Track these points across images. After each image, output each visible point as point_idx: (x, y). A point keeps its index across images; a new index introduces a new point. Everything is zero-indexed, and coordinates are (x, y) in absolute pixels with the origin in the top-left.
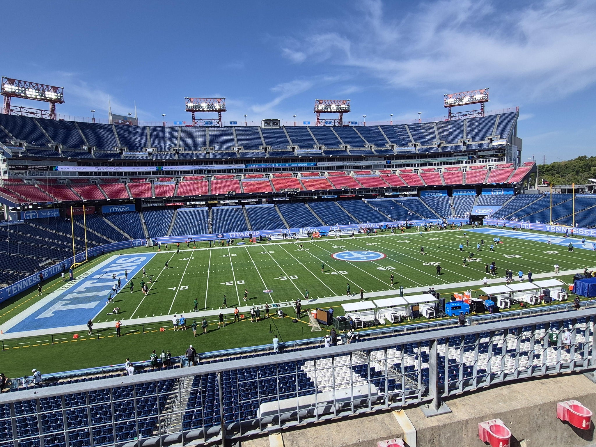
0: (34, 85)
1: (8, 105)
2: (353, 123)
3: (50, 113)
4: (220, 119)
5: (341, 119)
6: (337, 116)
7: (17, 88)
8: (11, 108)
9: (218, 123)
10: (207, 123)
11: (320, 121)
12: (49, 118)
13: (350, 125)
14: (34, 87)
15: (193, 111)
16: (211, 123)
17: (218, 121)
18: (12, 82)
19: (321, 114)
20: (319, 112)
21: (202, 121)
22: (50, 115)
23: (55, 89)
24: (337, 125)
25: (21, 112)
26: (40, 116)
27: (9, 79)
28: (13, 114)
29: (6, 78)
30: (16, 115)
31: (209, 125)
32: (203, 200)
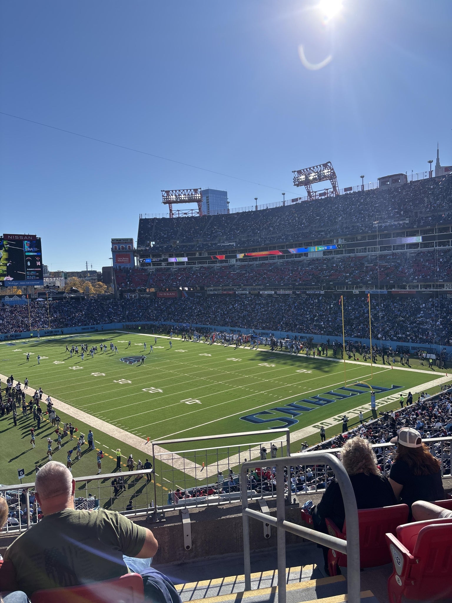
4: (334, 187)
8: (173, 212)
9: (332, 192)
10: (321, 195)
12: (198, 215)
16: (324, 194)
17: (332, 190)
22: (198, 213)
25: (179, 214)
26: (190, 215)
28: (174, 217)
29: (164, 191)
30: (175, 217)
31: (323, 197)
32: (248, 290)
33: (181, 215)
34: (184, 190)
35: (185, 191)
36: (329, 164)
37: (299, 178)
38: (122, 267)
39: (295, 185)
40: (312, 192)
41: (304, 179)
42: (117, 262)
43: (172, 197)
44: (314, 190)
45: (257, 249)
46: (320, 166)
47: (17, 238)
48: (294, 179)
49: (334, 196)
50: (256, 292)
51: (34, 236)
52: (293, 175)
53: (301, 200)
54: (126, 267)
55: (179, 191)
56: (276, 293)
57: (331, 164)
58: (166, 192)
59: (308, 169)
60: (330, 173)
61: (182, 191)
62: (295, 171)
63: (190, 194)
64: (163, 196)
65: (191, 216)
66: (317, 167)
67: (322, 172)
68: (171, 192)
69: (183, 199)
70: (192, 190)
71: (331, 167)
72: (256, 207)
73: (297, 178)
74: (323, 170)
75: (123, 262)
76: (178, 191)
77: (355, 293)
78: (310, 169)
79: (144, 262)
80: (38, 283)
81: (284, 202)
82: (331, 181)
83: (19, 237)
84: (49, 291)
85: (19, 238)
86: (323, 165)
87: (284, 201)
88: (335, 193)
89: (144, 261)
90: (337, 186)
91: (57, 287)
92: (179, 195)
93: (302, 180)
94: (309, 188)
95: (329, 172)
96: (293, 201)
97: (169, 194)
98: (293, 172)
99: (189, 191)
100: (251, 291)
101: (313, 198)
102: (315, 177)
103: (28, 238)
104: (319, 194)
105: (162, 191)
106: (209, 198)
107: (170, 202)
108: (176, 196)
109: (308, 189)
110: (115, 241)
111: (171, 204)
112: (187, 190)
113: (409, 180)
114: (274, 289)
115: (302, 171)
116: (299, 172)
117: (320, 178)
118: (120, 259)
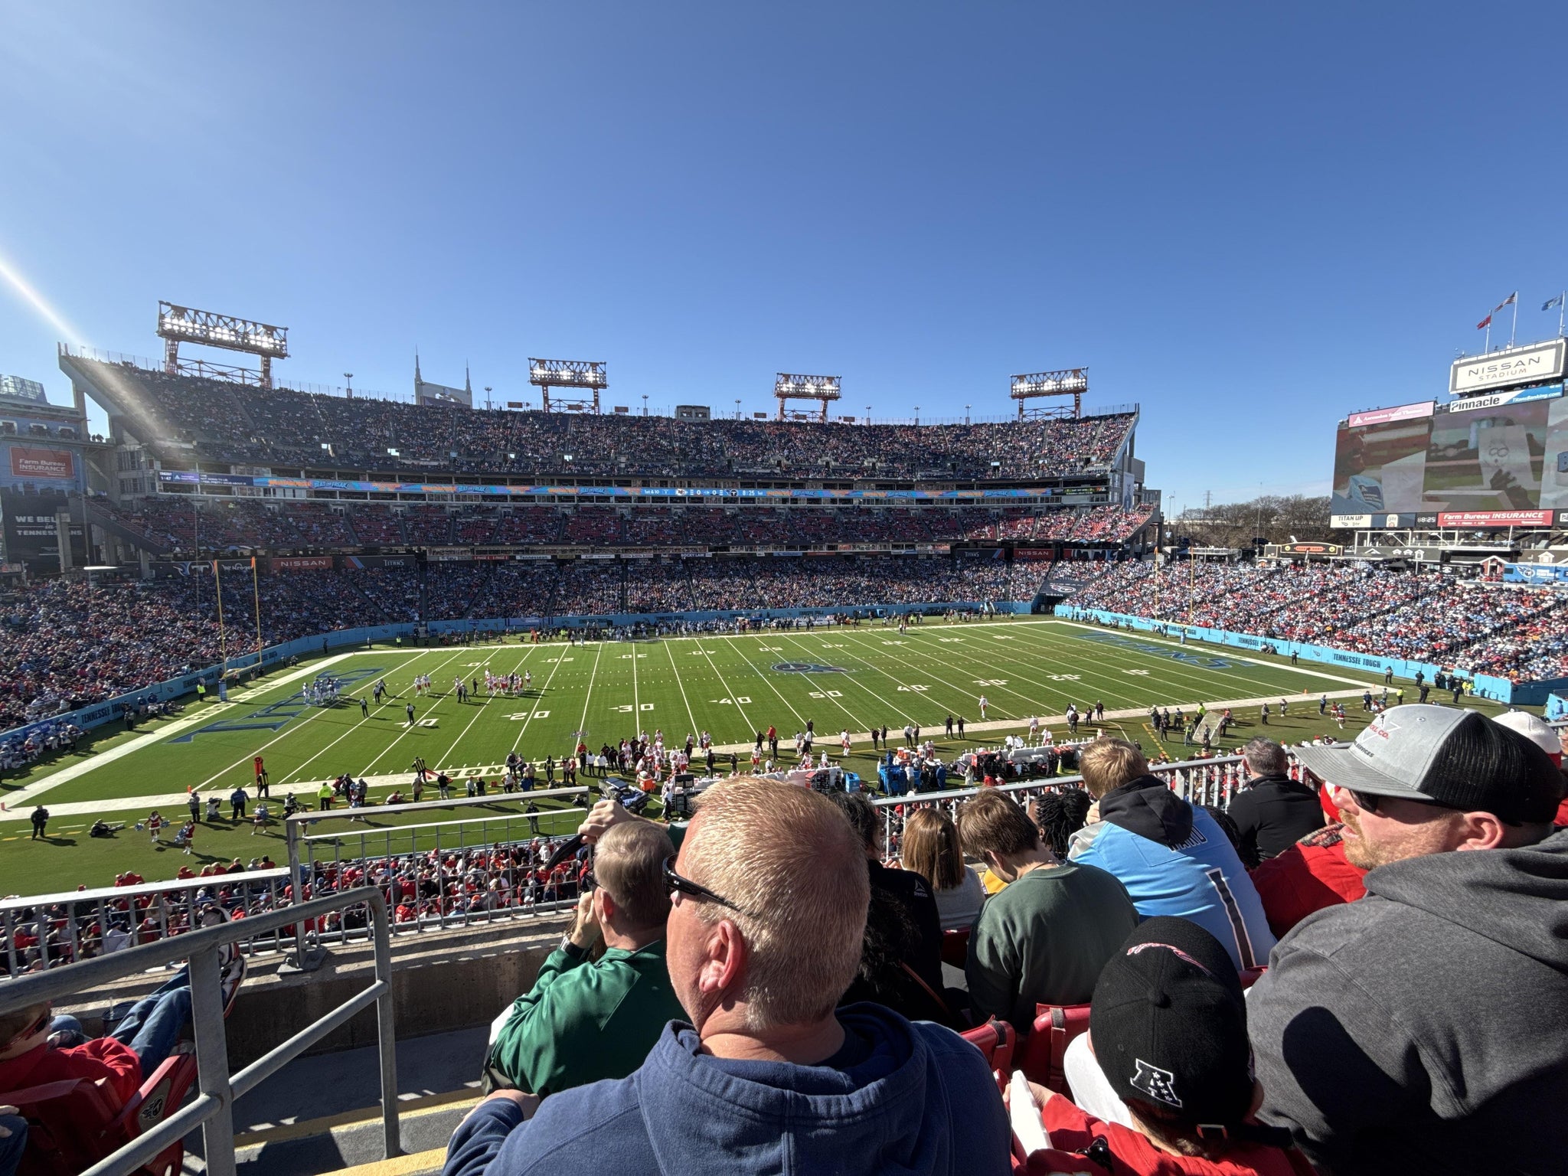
0: (227, 320)
1: (173, 357)
2: (846, 419)
3: (260, 375)
4: (596, 401)
5: (824, 411)
6: (818, 405)
7: (190, 324)
8: (179, 362)
9: (593, 408)
10: (570, 407)
11: (785, 413)
12: (258, 384)
13: (841, 422)
14: (226, 324)
15: (544, 383)
16: (579, 408)
17: (593, 404)
18: (180, 312)
19: (788, 400)
20: (783, 396)
21: (562, 404)
22: (261, 380)
23: (270, 330)
24: (817, 420)
25: (201, 371)
26: (240, 381)
27: (174, 308)
28: (183, 373)
29: (168, 304)
30: (188, 375)
31: (575, 412)
32: (548, 552)
33: (210, 374)
34: (233, 319)
36: (602, 366)
45: (477, 479)
46: (585, 363)
49: (596, 415)
52: (527, 364)
53: (528, 408)
54: (58, 487)
55: (219, 317)
56: (617, 556)
57: (605, 366)
62: (534, 359)
65: (242, 382)
66: (579, 363)
67: (583, 374)
71: (603, 371)
75: (45, 474)
76: (214, 317)
78: (564, 363)
79: (174, 480)
81: (489, 404)
82: (595, 390)
86: (591, 364)
88: (599, 411)
89: (177, 477)
93: (543, 376)
94: (549, 393)
95: (597, 377)
96: (511, 405)
97: (180, 315)
98: (527, 358)
101: (556, 409)
104: (566, 406)
109: (547, 394)
113: (713, 417)
116: (542, 363)
117: (578, 382)
118: (27, 462)
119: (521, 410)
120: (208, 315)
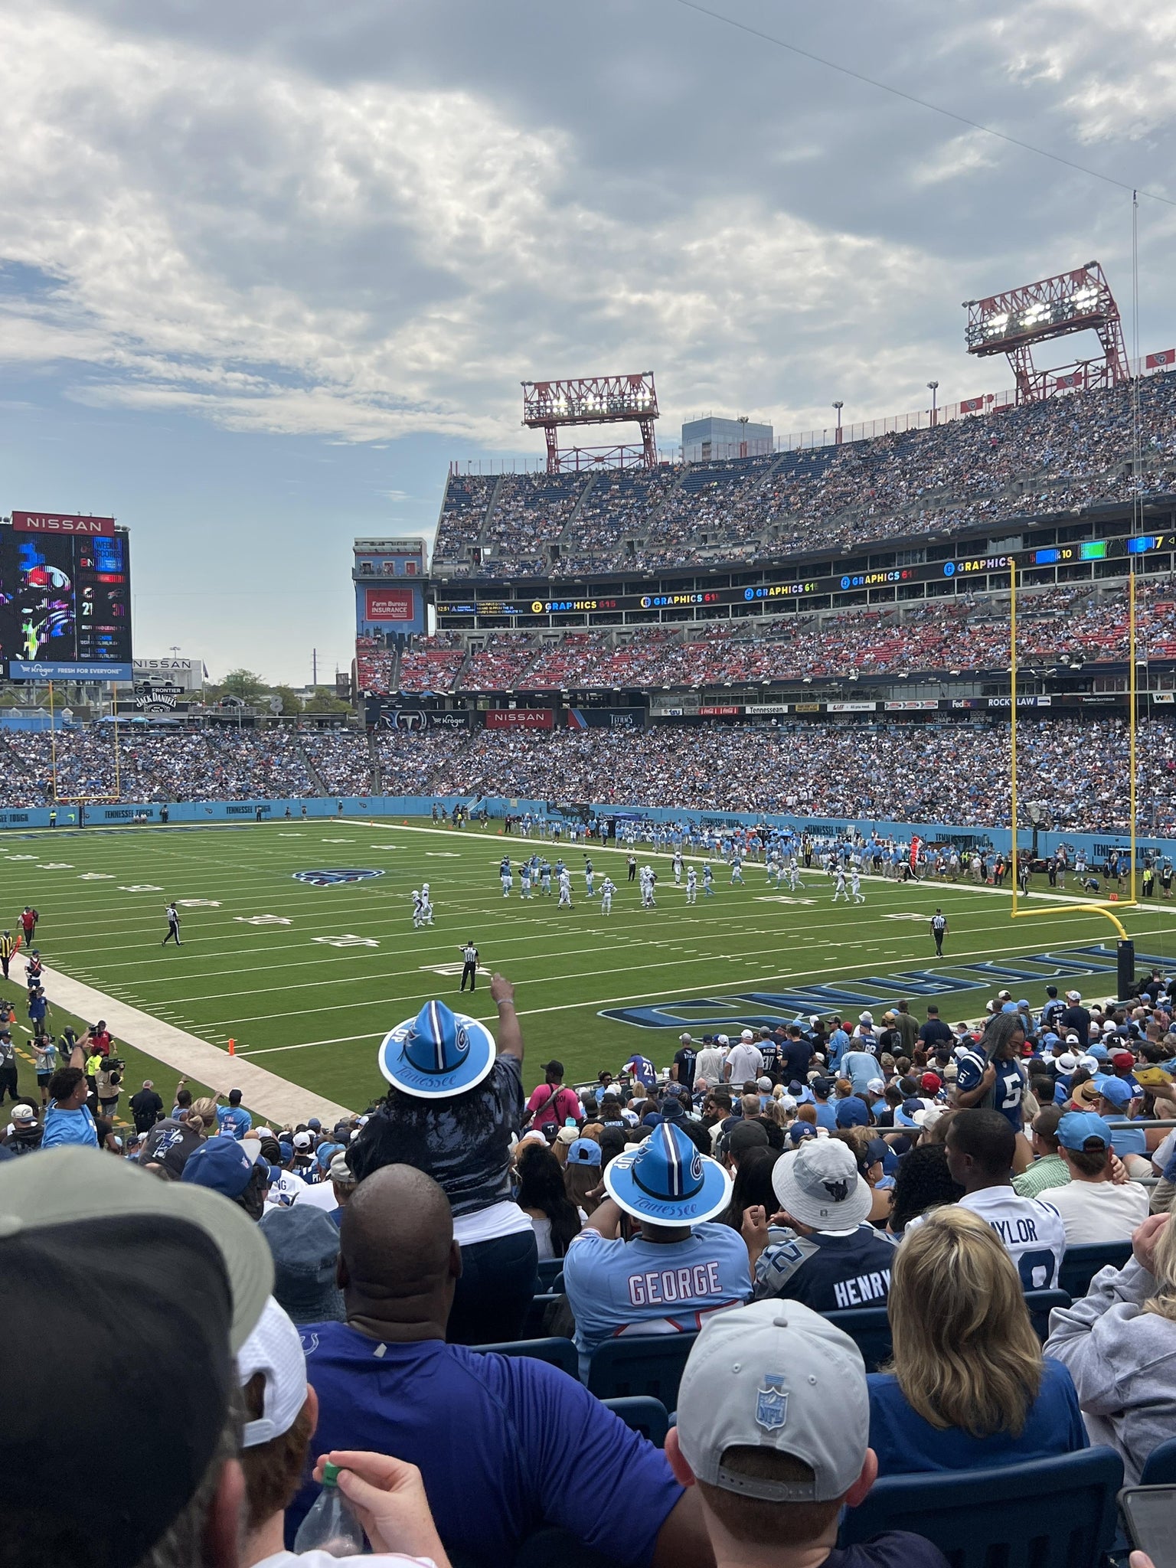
4: (1111, 354)
8: (560, 455)
9: (1104, 373)
10: (1061, 383)
12: (638, 464)
15: (1013, 342)
16: (1076, 378)
17: (1103, 363)
22: (641, 457)
25: (578, 461)
26: (614, 465)
28: (562, 470)
29: (530, 384)
30: (566, 471)
31: (1069, 391)
32: (787, 699)
33: (586, 464)
34: (595, 381)
35: (601, 382)
36: (1093, 271)
37: (985, 325)
38: (386, 631)
39: (972, 351)
40: (1034, 374)
41: (1003, 329)
42: (371, 616)
43: (555, 402)
44: (1041, 368)
46: (1061, 278)
47: (54, 525)
48: (967, 330)
49: (1110, 385)
50: (814, 706)
51: (108, 523)
52: (964, 316)
53: (993, 405)
55: (581, 382)
57: (1100, 269)
58: (537, 385)
59: (1019, 294)
60: (1094, 302)
61: (588, 383)
62: (972, 304)
63: (616, 393)
64: (526, 401)
65: (618, 466)
66: (1050, 282)
67: (1066, 301)
68: (553, 386)
69: (590, 408)
70: (624, 380)
71: (1102, 280)
72: (839, 431)
73: (979, 327)
74: (1070, 296)
75: (391, 617)
76: (576, 385)
77: (1160, 701)
78: (1025, 290)
79: (454, 613)
80: (116, 671)
81: (934, 413)
82: (1101, 330)
83: (60, 523)
84: (150, 700)
85: (61, 525)
86: (1073, 274)
87: (935, 411)
88: (1115, 376)
89: (454, 609)
90: (1120, 348)
91: (179, 690)
92: (579, 398)
93: (997, 331)
94: (1021, 362)
95: (1091, 298)
96: (965, 406)
97: (547, 394)
98: (964, 305)
99: (612, 381)
100: (797, 705)
101: (1035, 394)
102: (1041, 318)
103: (88, 527)
104: (1055, 382)
105: (523, 384)
106: (713, 446)
107: (549, 423)
108: (569, 399)
109: (1018, 366)
110: (367, 548)
111: (553, 427)
112: (606, 380)
114: (875, 696)
115: (998, 300)
116: (989, 306)
117: (1064, 323)
118: (378, 604)
119: (979, 412)
120: (569, 383)
